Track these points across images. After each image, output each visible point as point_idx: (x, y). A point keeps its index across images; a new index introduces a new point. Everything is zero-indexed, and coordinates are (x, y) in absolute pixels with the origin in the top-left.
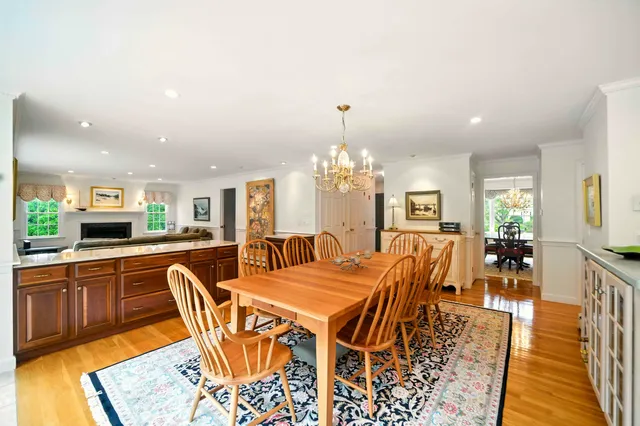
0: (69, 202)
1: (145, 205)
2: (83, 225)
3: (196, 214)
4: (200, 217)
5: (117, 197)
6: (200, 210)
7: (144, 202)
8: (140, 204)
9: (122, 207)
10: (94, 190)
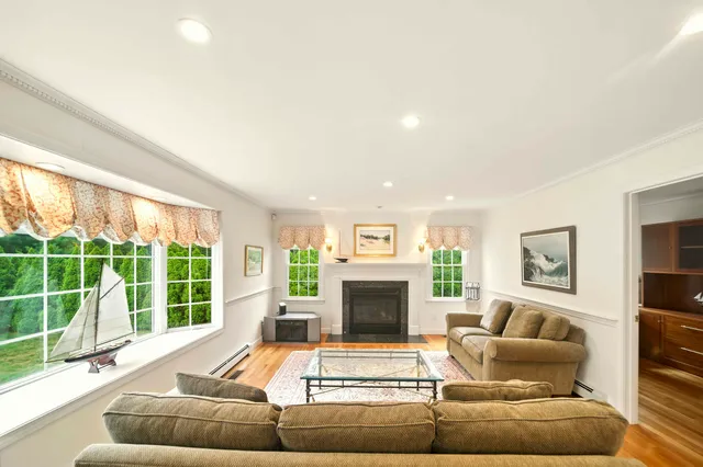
0: (330, 249)
1: (429, 252)
2: (346, 284)
3: (528, 272)
4: (538, 279)
5: (387, 239)
6: (540, 261)
7: (427, 246)
8: (421, 249)
9: (394, 255)
10: (358, 229)
